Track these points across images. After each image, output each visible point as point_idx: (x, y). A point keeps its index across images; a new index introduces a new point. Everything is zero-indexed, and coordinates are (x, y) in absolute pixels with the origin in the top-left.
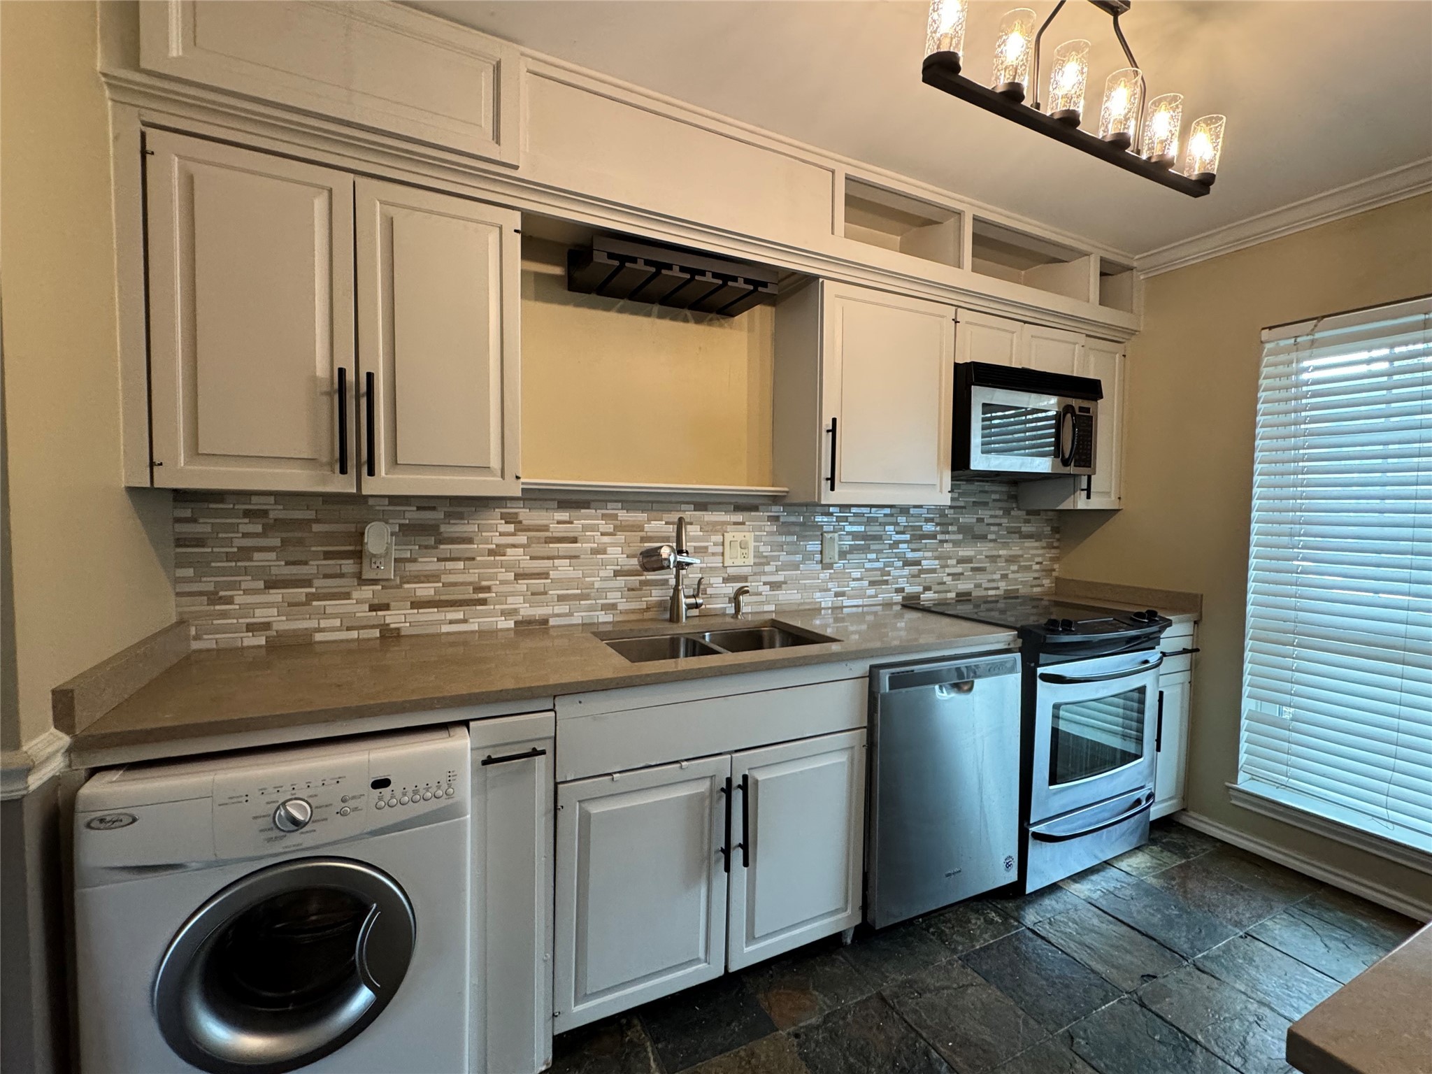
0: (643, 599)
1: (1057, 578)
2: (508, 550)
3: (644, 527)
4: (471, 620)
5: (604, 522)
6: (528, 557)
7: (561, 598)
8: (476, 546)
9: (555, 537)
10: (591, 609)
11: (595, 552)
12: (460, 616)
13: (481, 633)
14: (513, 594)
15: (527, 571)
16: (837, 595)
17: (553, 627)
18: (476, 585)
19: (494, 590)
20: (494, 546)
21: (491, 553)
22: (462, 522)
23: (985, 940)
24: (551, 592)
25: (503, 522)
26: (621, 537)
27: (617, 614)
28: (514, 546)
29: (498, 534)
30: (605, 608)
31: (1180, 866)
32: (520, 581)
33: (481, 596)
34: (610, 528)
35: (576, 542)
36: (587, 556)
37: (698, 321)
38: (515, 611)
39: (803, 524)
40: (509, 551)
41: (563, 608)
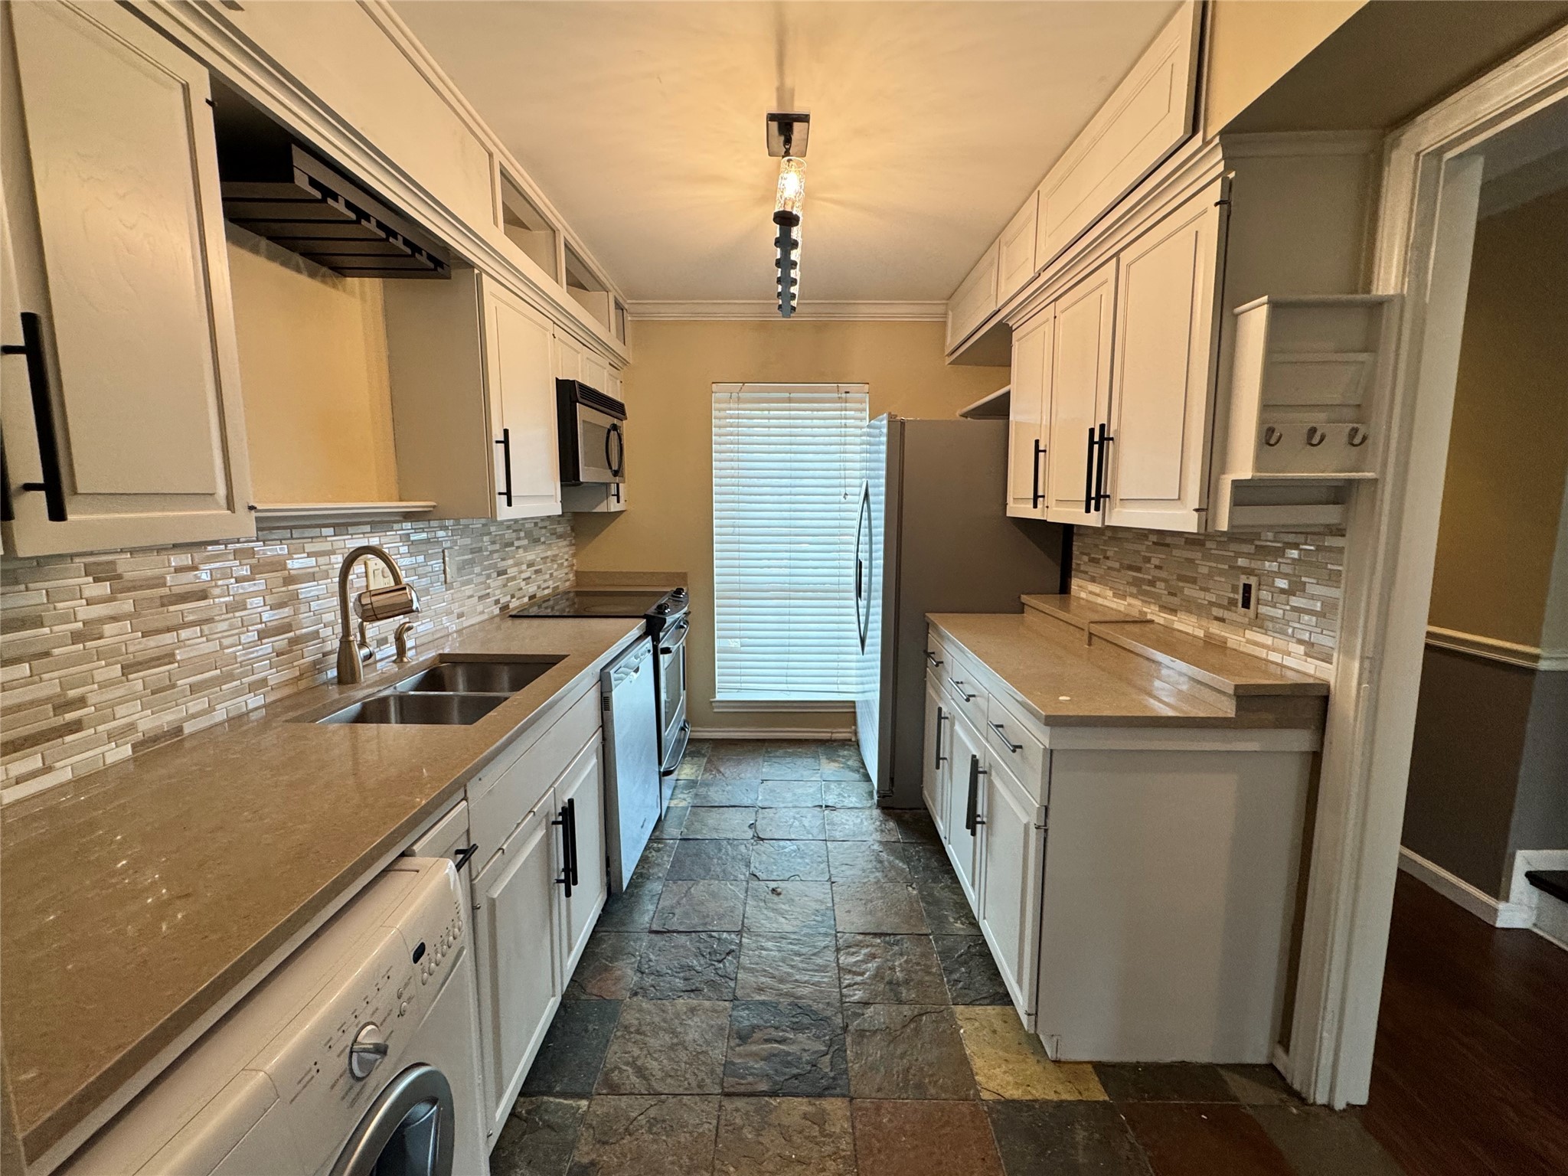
0: (295, 664)
1: (576, 572)
2: (106, 627)
3: (285, 564)
4: (58, 765)
5: (237, 562)
6: (140, 634)
7: (194, 689)
8: (46, 630)
9: (176, 595)
10: (237, 693)
11: (231, 608)
12: (36, 762)
13: (79, 783)
14: (123, 701)
15: (140, 658)
16: (460, 616)
17: (192, 735)
18: (57, 702)
19: (90, 701)
20: (80, 624)
21: (77, 637)
22: (17, 588)
23: (668, 861)
24: (179, 683)
25: (90, 579)
26: (260, 584)
27: (268, 692)
28: (114, 619)
29: (84, 602)
30: (253, 687)
31: (707, 763)
32: (131, 677)
33: (70, 716)
34: (245, 571)
35: (205, 598)
36: (223, 616)
37: (312, 275)
38: (132, 727)
39: (428, 541)
40: (109, 629)
41: (202, 704)
